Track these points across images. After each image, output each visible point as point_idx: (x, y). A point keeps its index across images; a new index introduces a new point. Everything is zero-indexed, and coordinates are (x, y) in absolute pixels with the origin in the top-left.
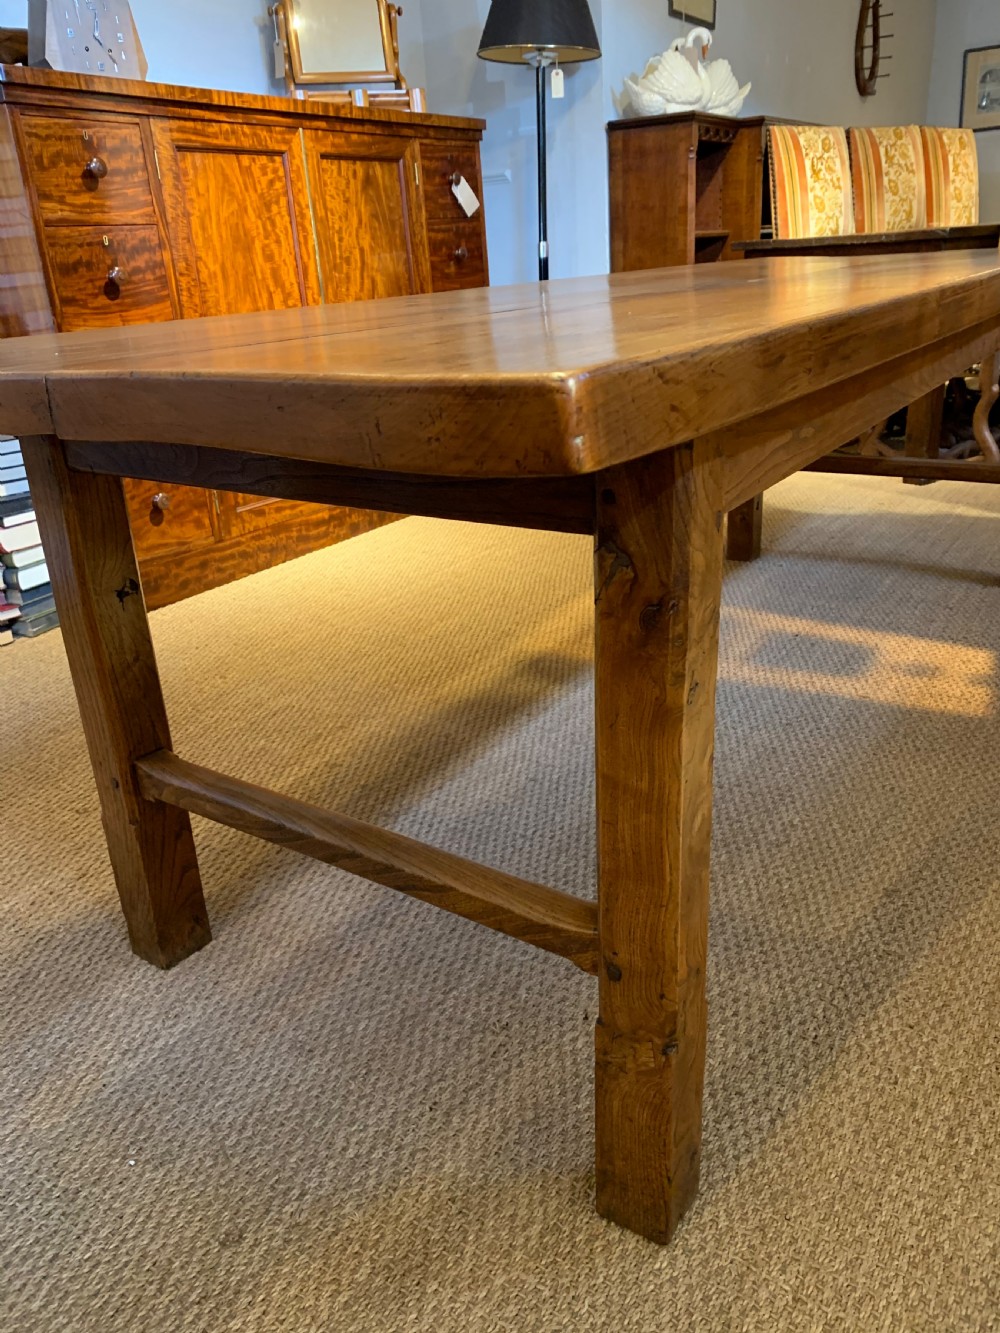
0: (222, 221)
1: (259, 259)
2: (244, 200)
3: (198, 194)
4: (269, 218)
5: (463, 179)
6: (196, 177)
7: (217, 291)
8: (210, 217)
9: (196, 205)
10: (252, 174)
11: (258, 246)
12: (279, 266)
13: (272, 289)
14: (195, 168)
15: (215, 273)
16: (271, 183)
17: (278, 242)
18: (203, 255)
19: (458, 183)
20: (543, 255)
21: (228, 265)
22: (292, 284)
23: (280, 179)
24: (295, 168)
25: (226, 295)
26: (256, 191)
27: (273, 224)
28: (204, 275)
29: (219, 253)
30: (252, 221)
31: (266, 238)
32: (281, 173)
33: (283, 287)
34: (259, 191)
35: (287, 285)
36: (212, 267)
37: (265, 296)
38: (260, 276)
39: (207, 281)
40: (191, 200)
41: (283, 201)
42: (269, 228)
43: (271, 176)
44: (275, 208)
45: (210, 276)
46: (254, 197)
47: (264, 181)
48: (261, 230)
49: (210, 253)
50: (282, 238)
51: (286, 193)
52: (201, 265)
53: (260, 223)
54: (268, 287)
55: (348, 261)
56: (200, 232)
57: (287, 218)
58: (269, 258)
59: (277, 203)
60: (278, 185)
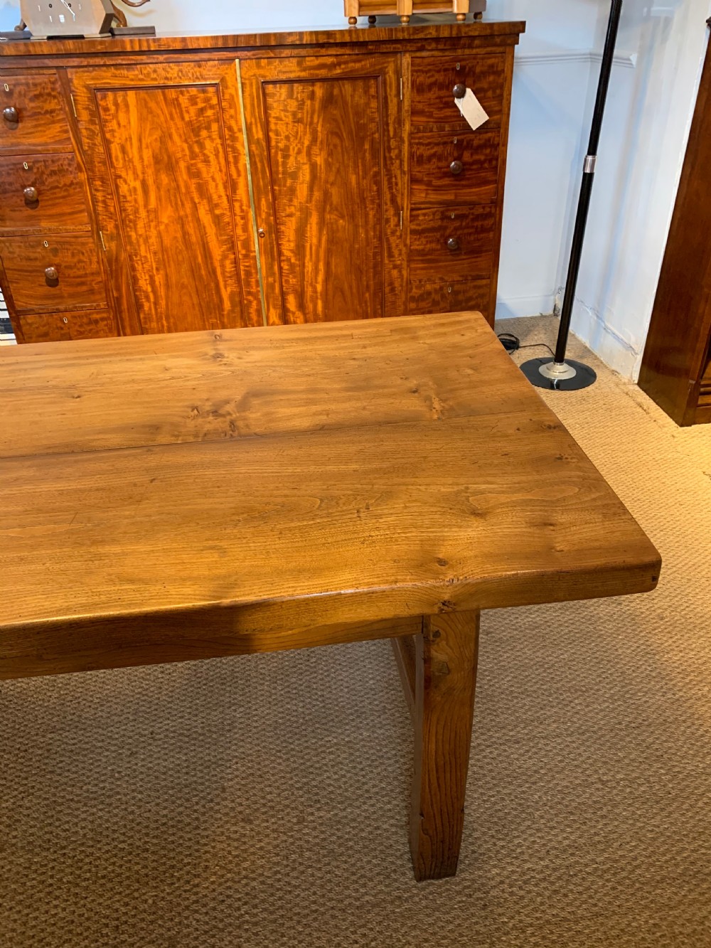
0: (144, 146)
1: (183, 176)
2: (169, 128)
3: (119, 124)
4: (197, 142)
5: (469, 91)
6: (117, 110)
7: (136, 201)
8: (131, 144)
9: (116, 134)
10: (179, 105)
11: (182, 165)
12: (207, 182)
13: (197, 201)
14: (116, 104)
15: (135, 189)
16: (202, 111)
17: (206, 161)
18: (123, 174)
19: (461, 95)
20: (588, 171)
21: (150, 181)
22: (220, 197)
23: (212, 107)
24: (227, 97)
25: (146, 205)
26: (183, 118)
27: (202, 146)
28: (124, 189)
29: (139, 173)
30: (178, 145)
31: (192, 158)
32: (214, 101)
33: (210, 200)
34: (187, 118)
35: (215, 197)
36: (132, 184)
37: (188, 206)
38: (183, 190)
39: (128, 194)
40: (113, 131)
41: (215, 127)
42: (197, 150)
43: (201, 105)
44: (204, 133)
45: (130, 191)
46: (180, 124)
47: (193, 110)
48: (187, 152)
49: (130, 172)
50: (212, 158)
51: (217, 120)
52: (120, 182)
53: (185, 146)
54: (192, 200)
55: (294, 176)
56: (120, 156)
57: (219, 141)
58: (194, 173)
59: (208, 128)
60: (209, 113)
